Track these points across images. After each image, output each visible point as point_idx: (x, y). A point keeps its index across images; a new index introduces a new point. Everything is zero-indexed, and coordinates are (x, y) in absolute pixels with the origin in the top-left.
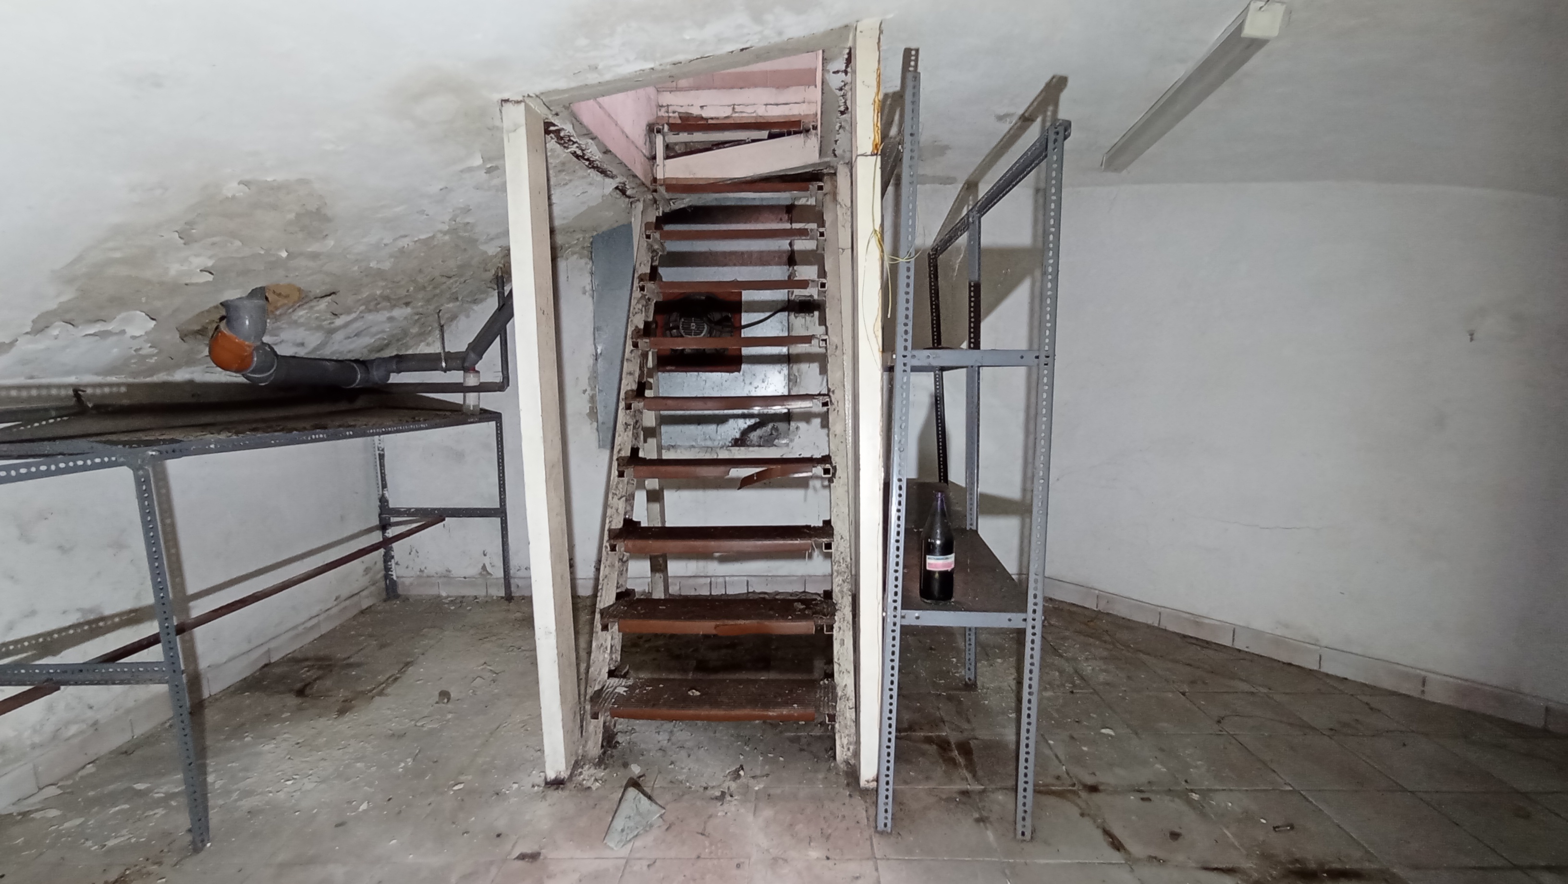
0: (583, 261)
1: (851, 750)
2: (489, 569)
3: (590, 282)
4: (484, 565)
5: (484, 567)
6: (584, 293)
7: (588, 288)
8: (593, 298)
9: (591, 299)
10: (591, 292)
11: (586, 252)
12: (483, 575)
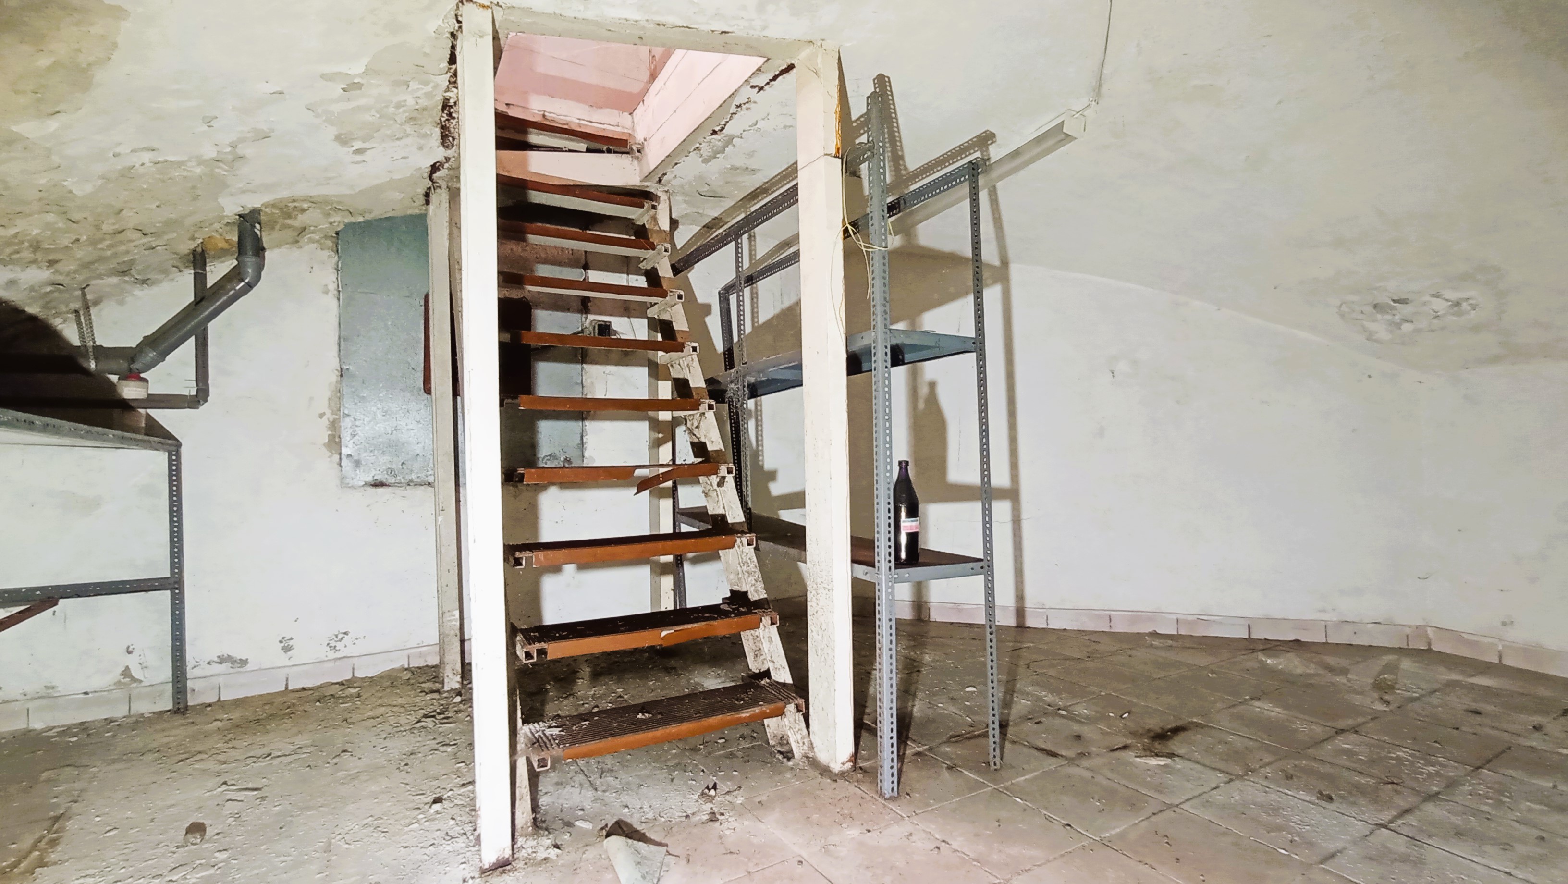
0: (327, 253)
1: (806, 744)
2: (136, 673)
3: (335, 279)
4: (127, 667)
5: (126, 672)
6: (326, 292)
7: (332, 287)
8: (339, 299)
9: (336, 301)
10: (336, 292)
11: (329, 243)
12: (124, 684)
